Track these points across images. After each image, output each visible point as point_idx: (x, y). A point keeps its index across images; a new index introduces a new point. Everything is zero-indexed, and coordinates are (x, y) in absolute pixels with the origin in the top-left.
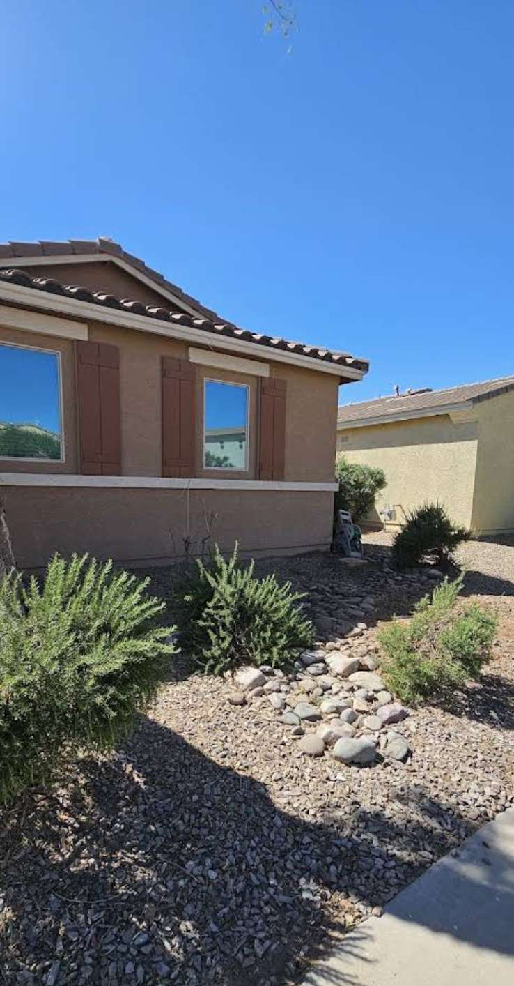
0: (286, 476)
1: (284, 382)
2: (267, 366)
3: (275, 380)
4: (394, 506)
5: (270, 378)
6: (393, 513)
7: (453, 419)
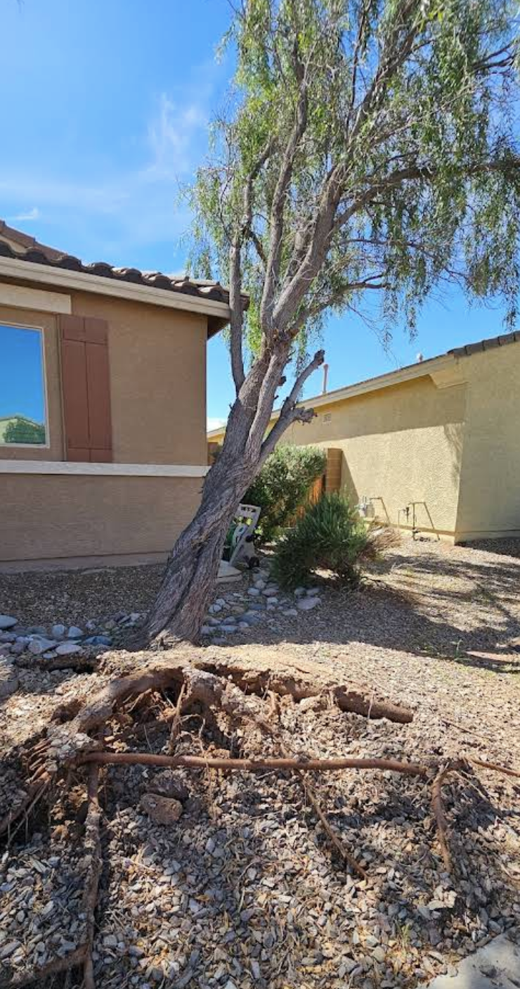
0: (116, 455)
1: (105, 325)
2: (68, 298)
3: (84, 319)
4: (371, 499)
5: (72, 315)
6: (369, 509)
7: (437, 382)
